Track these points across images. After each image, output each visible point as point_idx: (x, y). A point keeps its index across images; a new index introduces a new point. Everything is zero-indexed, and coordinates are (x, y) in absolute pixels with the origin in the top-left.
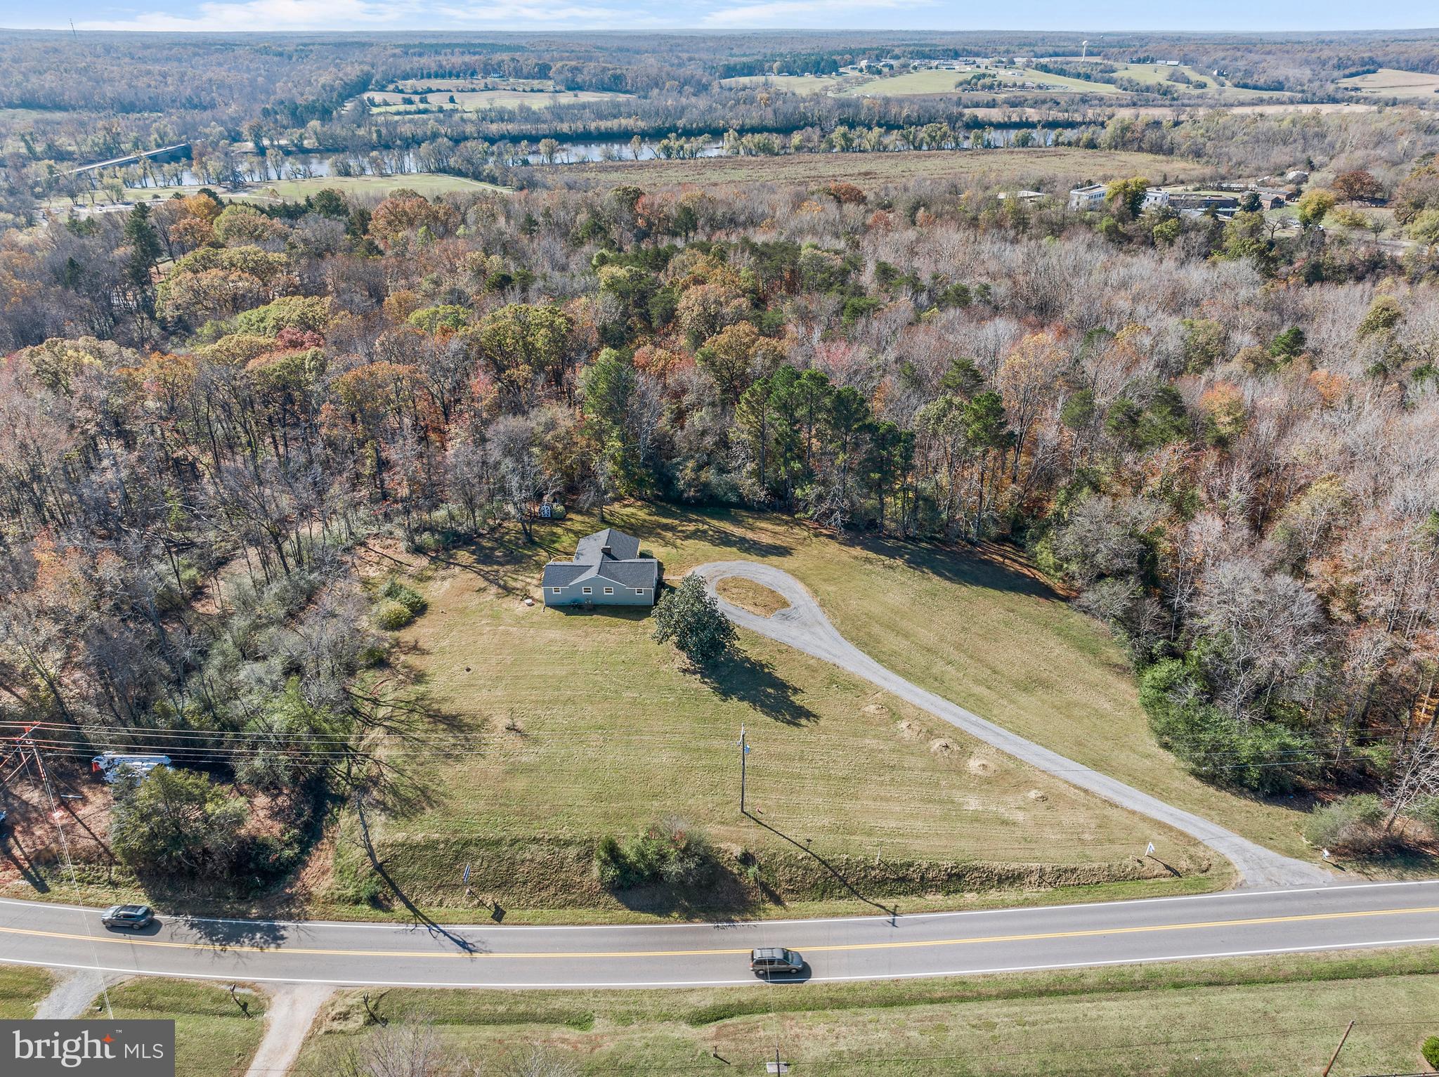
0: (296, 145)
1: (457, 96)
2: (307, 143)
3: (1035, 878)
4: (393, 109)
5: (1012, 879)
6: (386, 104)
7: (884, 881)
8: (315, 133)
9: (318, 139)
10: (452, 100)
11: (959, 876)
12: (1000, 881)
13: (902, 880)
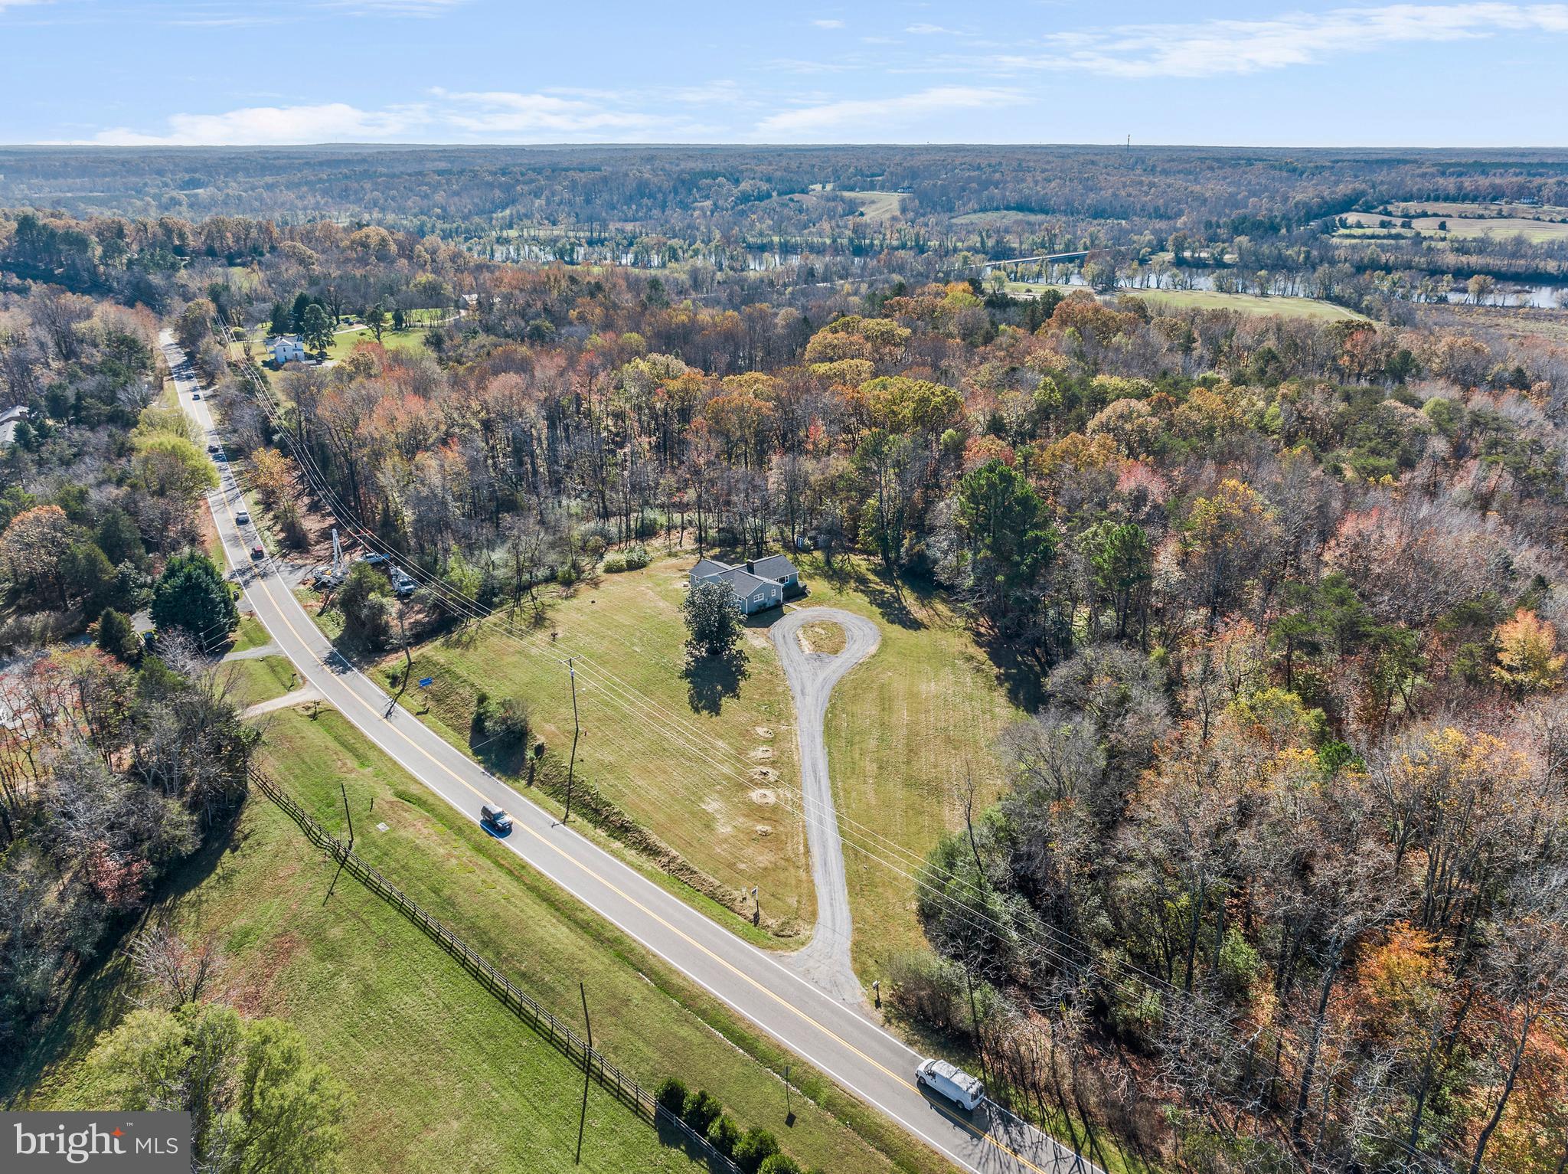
0: (1215, 259)
1: (1449, 223)
2: (1227, 258)
3: (665, 860)
4: (1369, 232)
5: (652, 851)
6: (1359, 225)
7: (587, 806)
8: (1240, 249)
9: (1241, 255)
10: (1443, 226)
11: (627, 830)
12: (645, 849)
13: (597, 811)
